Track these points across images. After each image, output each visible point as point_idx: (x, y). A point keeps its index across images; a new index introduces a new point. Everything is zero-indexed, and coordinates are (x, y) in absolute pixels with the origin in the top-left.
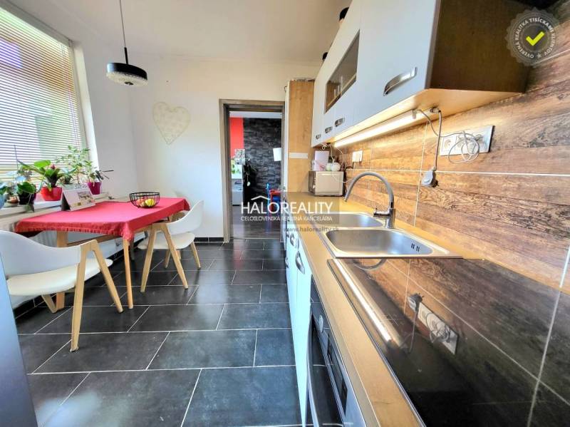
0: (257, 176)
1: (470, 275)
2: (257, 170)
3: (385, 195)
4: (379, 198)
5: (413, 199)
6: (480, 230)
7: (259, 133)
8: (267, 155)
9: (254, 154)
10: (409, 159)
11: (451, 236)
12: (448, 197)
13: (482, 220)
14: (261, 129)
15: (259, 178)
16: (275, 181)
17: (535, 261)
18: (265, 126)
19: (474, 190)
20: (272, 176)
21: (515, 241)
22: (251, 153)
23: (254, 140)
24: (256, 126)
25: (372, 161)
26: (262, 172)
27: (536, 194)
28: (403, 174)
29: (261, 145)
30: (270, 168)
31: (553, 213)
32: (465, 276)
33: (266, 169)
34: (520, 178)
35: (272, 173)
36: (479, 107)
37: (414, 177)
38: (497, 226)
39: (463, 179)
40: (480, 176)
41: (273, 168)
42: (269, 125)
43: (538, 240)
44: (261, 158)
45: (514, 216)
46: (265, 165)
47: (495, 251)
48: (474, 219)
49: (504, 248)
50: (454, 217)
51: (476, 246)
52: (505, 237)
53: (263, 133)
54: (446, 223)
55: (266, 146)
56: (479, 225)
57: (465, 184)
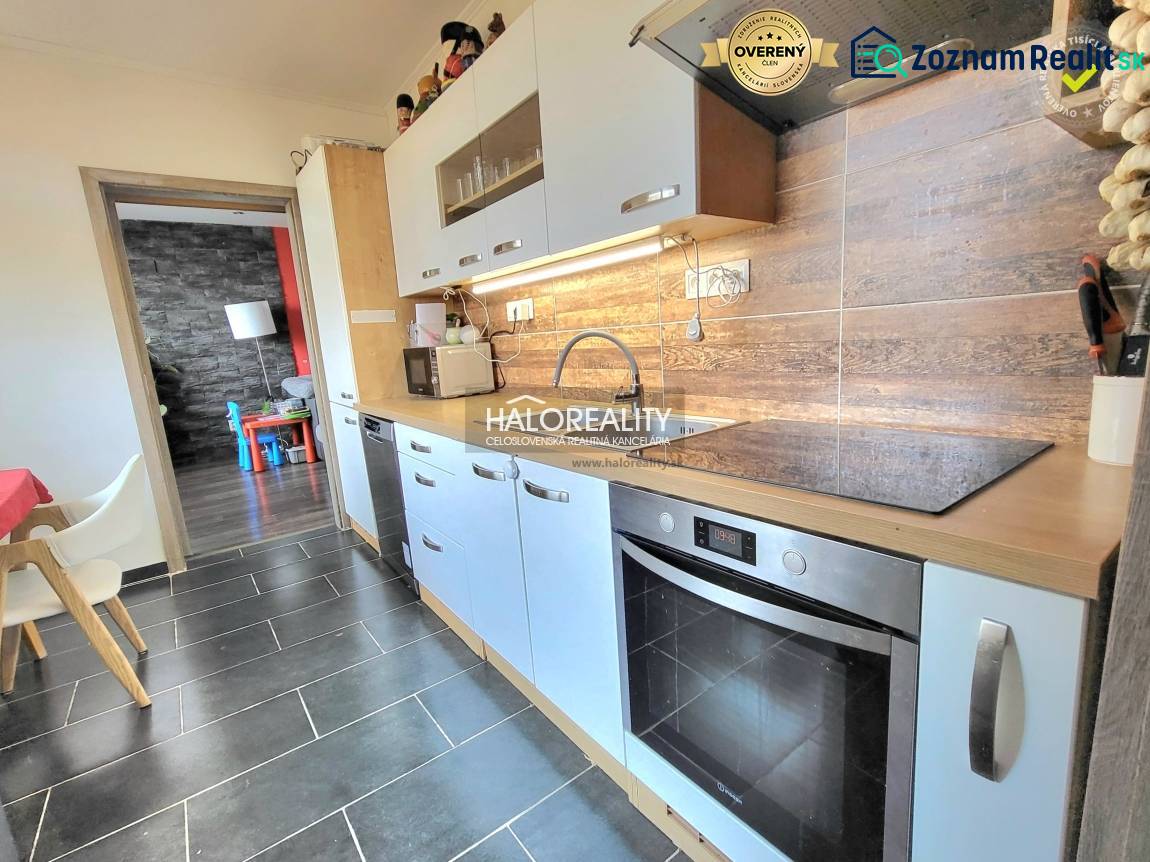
0: (184, 386)
1: (754, 447)
2: (180, 370)
3: (600, 370)
4: (587, 378)
5: (656, 367)
6: (755, 388)
7: (164, 264)
8: (204, 323)
9: (162, 323)
10: (636, 307)
11: (722, 406)
12: (707, 354)
13: (754, 375)
14: (171, 251)
15: (189, 392)
16: (246, 393)
17: (814, 405)
18: (182, 244)
19: (742, 340)
20: (233, 380)
21: (792, 390)
22: (150, 323)
23: (153, 285)
24: (151, 243)
25: (561, 316)
26: (198, 374)
27: (802, 334)
28: (630, 332)
29: (178, 297)
30: (222, 360)
31: (820, 351)
32: (747, 452)
33: (209, 363)
34: (786, 319)
35: (234, 374)
36: (729, 235)
37: (651, 336)
38: (773, 378)
39: (724, 328)
40: (745, 321)
41: (234, 359)
42: (196, 240)
43: (813, 382)
44: (187, 334)
45: (787, 363)
46: (206, 353)
47: (776, 407)
48: (745, 376)
49: (784, 402)
50: (722, 381)
51: (753, 409)
52: (783, 388)
53: (179, 264)
54: (712, 391)
55: (196, 298)
56: (753, 383)
57: (728, 334)
